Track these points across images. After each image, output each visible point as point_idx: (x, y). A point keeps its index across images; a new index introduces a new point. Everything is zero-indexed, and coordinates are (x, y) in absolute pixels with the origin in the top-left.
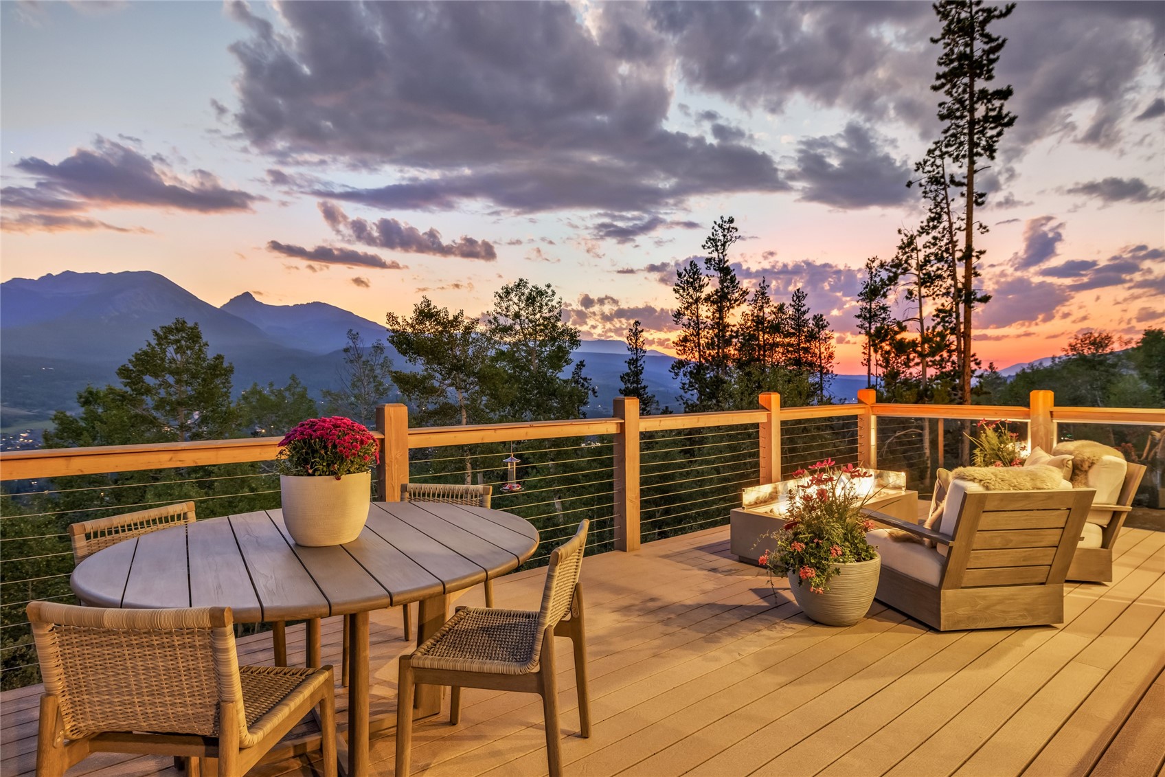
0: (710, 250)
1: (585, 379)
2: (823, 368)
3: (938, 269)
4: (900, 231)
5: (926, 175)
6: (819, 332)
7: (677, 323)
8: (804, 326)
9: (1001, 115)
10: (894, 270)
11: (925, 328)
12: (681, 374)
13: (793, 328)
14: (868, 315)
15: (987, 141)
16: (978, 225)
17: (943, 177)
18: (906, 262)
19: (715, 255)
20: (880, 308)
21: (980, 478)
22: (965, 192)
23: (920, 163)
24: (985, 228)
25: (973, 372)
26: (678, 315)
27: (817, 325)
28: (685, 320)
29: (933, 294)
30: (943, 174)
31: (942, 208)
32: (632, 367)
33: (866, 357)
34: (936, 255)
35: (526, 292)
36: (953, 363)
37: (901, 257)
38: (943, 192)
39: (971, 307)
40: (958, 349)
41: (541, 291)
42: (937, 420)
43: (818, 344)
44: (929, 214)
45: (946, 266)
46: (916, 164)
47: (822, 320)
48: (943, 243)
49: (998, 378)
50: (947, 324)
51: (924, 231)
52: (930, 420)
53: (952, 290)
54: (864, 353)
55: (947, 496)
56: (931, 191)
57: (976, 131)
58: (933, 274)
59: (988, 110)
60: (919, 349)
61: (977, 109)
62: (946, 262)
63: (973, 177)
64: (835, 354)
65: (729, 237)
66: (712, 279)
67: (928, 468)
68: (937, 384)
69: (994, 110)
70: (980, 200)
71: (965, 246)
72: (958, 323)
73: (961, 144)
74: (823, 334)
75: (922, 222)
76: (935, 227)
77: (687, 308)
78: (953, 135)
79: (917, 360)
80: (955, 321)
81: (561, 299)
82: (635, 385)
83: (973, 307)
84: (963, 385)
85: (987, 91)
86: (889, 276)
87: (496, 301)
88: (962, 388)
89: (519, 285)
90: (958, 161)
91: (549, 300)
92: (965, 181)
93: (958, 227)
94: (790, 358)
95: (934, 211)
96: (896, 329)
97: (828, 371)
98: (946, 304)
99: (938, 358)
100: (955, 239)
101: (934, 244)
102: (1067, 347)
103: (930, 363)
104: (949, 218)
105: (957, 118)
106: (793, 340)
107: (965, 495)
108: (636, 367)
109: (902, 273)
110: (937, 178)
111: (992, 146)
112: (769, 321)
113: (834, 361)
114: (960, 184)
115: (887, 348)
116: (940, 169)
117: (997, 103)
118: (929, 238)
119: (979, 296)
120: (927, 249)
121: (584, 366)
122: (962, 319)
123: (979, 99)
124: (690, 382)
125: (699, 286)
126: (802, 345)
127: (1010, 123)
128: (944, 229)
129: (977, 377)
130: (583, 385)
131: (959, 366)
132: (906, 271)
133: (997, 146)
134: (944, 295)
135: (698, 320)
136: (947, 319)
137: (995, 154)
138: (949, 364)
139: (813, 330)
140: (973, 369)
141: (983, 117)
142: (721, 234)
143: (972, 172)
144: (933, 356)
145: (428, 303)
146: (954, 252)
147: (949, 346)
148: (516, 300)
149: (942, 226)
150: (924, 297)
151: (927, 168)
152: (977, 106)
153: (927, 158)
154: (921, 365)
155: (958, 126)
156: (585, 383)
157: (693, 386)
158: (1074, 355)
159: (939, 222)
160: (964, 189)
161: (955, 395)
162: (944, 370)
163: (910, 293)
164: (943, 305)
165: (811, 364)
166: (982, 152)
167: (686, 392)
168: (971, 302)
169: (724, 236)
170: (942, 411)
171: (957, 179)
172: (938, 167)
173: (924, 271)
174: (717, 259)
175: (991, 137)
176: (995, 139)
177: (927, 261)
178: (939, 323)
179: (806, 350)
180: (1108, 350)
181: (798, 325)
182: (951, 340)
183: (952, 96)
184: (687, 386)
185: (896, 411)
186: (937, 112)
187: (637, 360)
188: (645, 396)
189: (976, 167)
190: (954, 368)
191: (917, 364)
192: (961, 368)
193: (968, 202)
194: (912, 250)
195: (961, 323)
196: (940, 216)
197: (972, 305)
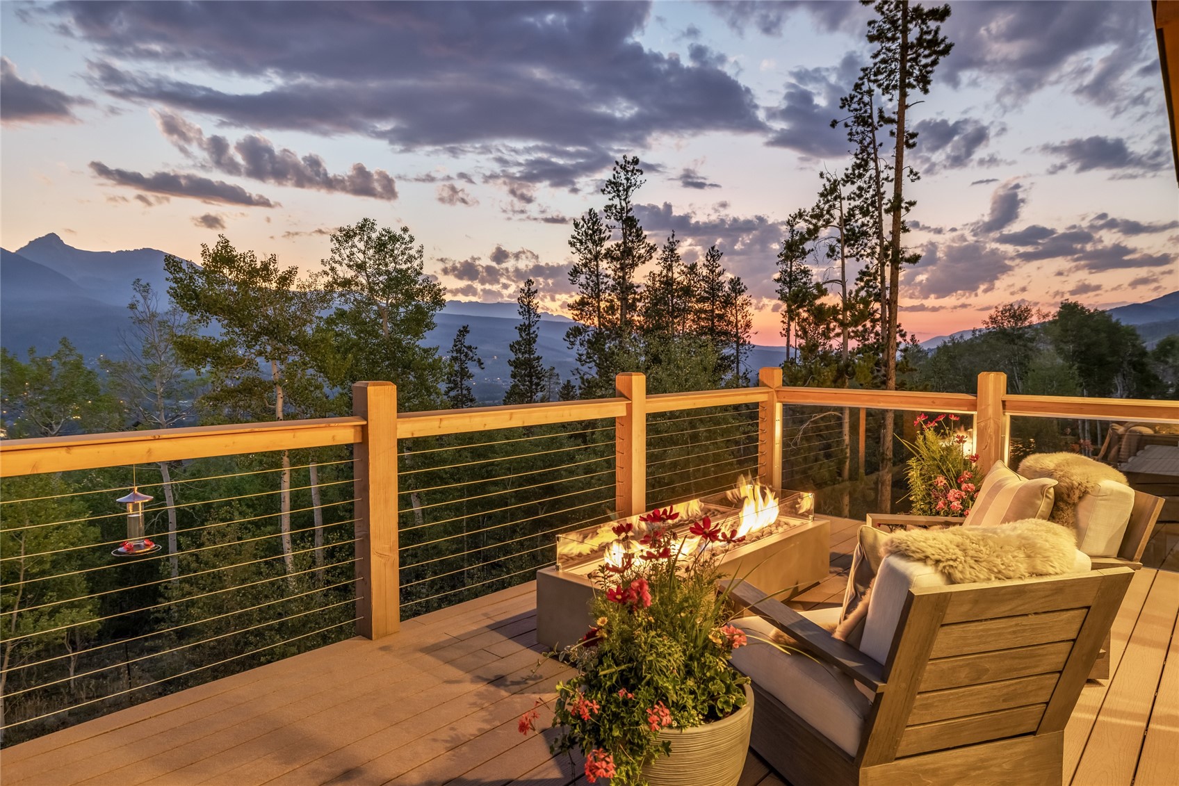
0: (611, 196)
1: (469, 348)
2: (739, 338)
3: (863, 225)
4: (822, 175)
5: (852, 114)
6: (736, 297)
7: (573, 282)
8: (718, 290)
9: (937, 40)
10: (814, 221)
11: (848, 292)
12: (578, 343)
13: (706, 292)
14: (788, 279)
15: (920, 70)
16: (908, 170)
17: (871, 117)
18: (828, 212)
19: (616, 201)
20: (802, 271)
21: (937, 557)
22: (895, 131)
23: (846, 99)
24: (916, 174)
25: (898, 344)
26: (575, 272)
27: (733, 289)
28: (582, 279)
29: (857, 253)
30: (871, 113)
31: (869, 154)
32: (523, 335)
33: (785, 326)
34: (861, 208)
35: (374, 236)
36: (877, 334)
37: (822, 206)
38: (871, 135)
39: (897, 269)
40: (882, 319)
41: (394, 236)
42: (859, 409)
43: (734, 311)
44: (855, 160)
45: (872, 221)
46: (842, 99)
47: (739, 284)
48: (869, 195)
49: (919, 351)
50: (871, 290)
51: (849, 179)
52: (851, 409)
53: (878, 249)
54: (783, 322)
55: (875, 583)
56: (857, 133)
57: (908, 57)
58: (857, 230)
59: (923, 33)
60: (840, 317)
61: (910, 30)
62: (872, 217)
63: (904, 113)
64: (753, 323)
65: (633, 181)
66: (613, 230)
67: (847, 458)
68: (859, 359)
69: (929, 33)
70: (911, 141)
71: (893, 195)
72: (883, 288)
73: (892, 72)
74: (740, 300)
75: (847, 169)
76: (860, 176)
77: (585, 265)
78: (884, 61)
79: (838, 330)
80: (879, 285)
81: (422, 247)
82: (527, 356)
83: (900, 268)
84: (888, 360)
85: (922, 10)
86: (808, 229)
87: (334, 247)
88: (886, 364)
89: (363, 226)
90: (888, 93)
91: (406, 249)
92: (895, 117)
93: (885, 176)
94: (703, 327)
95: (860, 156)
96: (815, 292)
97: (745, 341)
98: (871, 266)
99: (860, 328)
100: (882, 190)
101: (860, 196)
102: (988, 320)
103: (852, 334)
104: (876, 165)
105: (889, 39)
106: (707, 306)
107: (910, 597)
108: (529, 334)
109: (823, 226)
110: (864, 117)
111: (926, 77)
112: (678, 283)
113: (751, 331)
114: (890, 121)
115: (805, 315)
116: (868, 107)
117: (932, 25)
118: (854, 188)
119: (907, 256)
120: (852, 202)
121: (468, 332)
122: (888, 283)
123: (913, 19)
124: (588, 353)
125: (599, 238)
126: (717, 312)
127: (946, 51)
128: (870, 178)
129: (901, 351)
130: (466, 355)
131: (883, 338)
132: (828, 223)
133: (931, 76)
134: (868, 255)
135: (598, 280)
136: (871, 283)
137: (929, 87)
138: (872, 335)
139: (729, 295)
140: (898, 341)
141: (917, 39)
142: (623, 177)
143: (903, 107)
144: (856, 326)
145: (225, 244)
146: (880, 206)
147: (872, 314)
148: (361, 246)
149: (868, 175)
150: (847, 257)
151: (855, 106)
152: (911, 26)
153: (853, 93)
154: (842, 336)
155: (889, 50)
156: (469, 352)
157: (590, 358)
158: (994, 328)
159: (864, 170)
160: (894, 127)
161: (878, 371)
162: (867, 342)
163: (832, 249)
164: (867, 267)
165: (726, 333)
166: (915, 83)
167: (583, 365)
168: (899, 263)
169: (628, 179)
170: (866, 398)
171: (886, 115)
172: (865, 105)
173: (848, 227)
174: (619, 207)
175: (926, 66)
176: (929, 69)
177: (851, 214)
178: (862, 288)
179: (721, 317)
180: (1027, 323)
181: (712, 289)
182: (875, 308)
183: (883, 13)
184: (584, 357)
185: (807, 397)
186: (866, 33)
187: (529, 325)
188: (539, 368)
189: (908, 101)
190: (878, 340)
191: (838, 335)
192: (885, 341)
193: (898, 143)
194: (835, 199)
195: (887, 288)
196: (867, 163)
197: (900, 265)
